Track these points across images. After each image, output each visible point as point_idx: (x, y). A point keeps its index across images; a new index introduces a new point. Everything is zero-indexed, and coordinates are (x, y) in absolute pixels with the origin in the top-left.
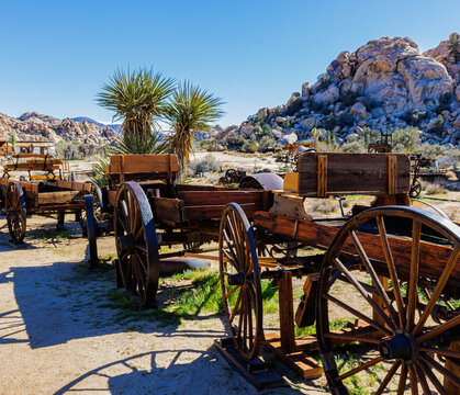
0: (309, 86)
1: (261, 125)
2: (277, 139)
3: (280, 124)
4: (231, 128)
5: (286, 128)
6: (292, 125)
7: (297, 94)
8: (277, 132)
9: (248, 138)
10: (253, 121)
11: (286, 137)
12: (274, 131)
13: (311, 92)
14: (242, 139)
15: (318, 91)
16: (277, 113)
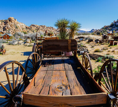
0: (115, 21)
1: (105, 29)
2: (108, 32)
3: (109, 29)
4: (98, 30)
5: (110, 30)
6: (111, 30)
7: (113, 23)
8: (108, 31)
9: (101, 32)
10: (103, 28)
11: (110, 32)
12: (107, 31)
13: (115, 23)
14: (100, 32)
15: (117, 22)
16: (108, 27)
